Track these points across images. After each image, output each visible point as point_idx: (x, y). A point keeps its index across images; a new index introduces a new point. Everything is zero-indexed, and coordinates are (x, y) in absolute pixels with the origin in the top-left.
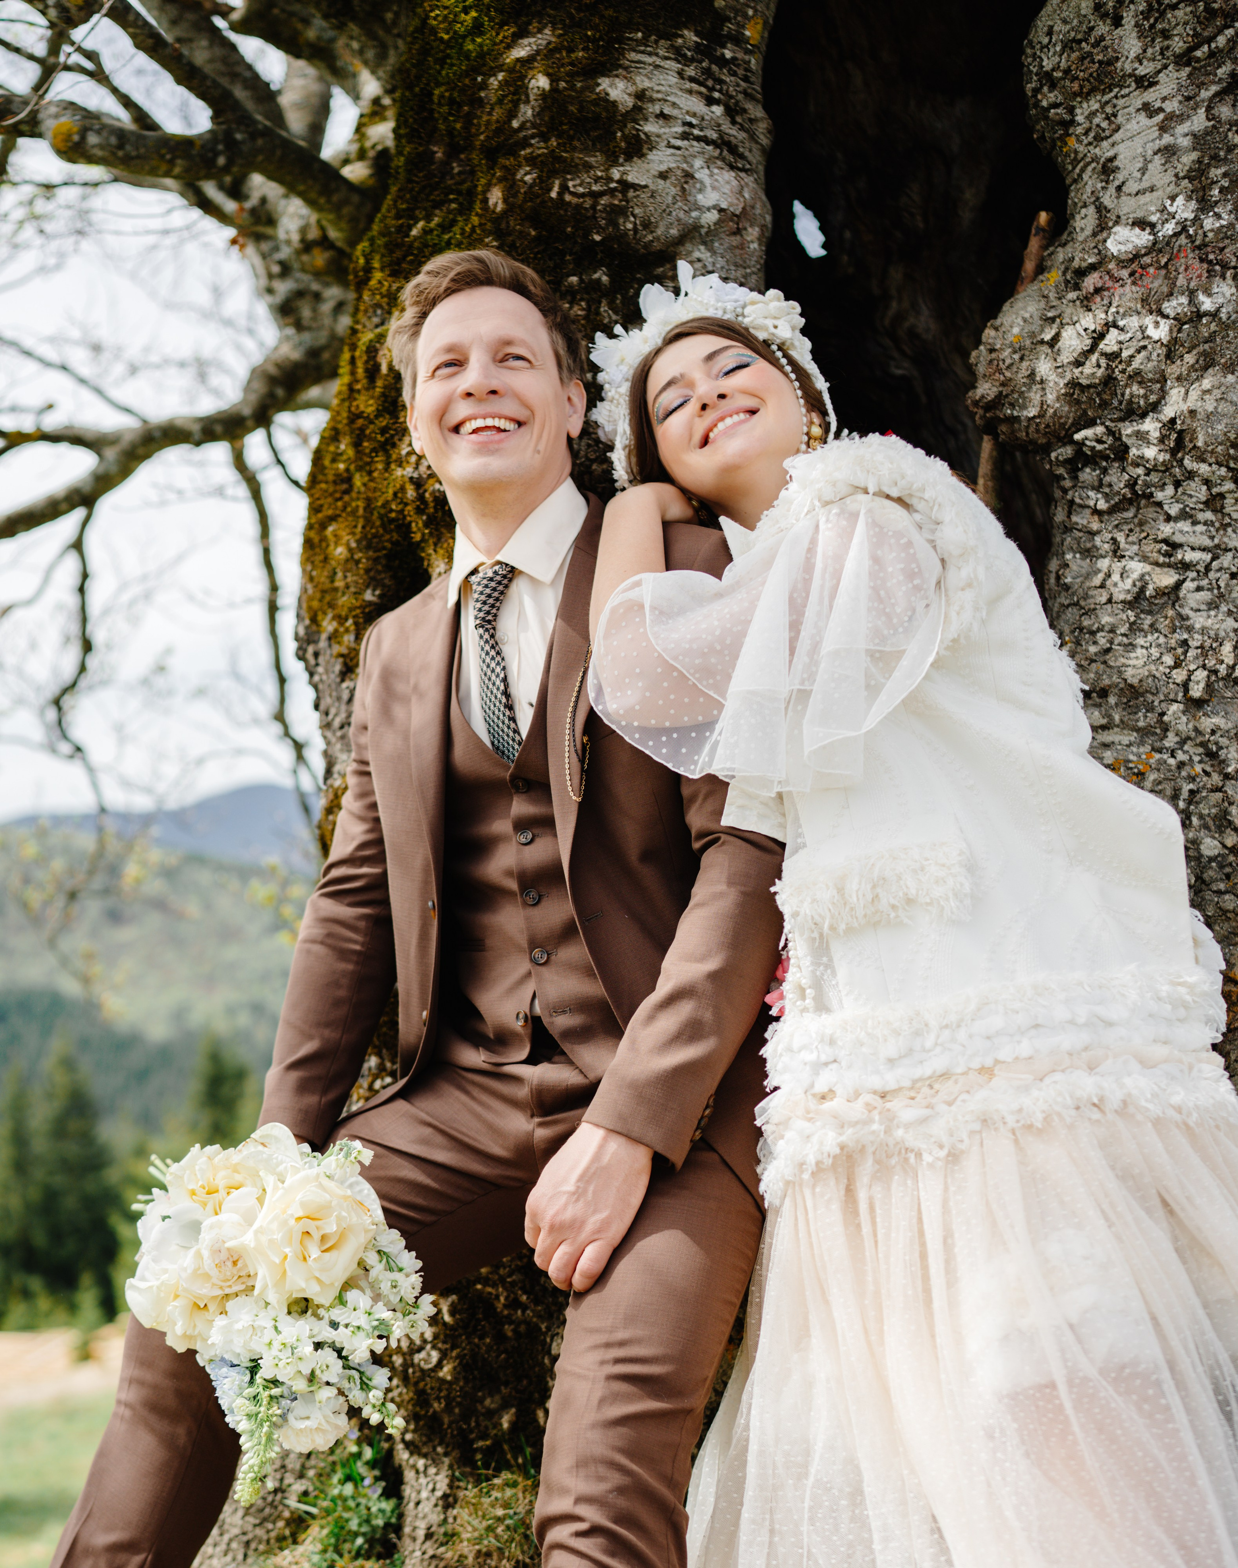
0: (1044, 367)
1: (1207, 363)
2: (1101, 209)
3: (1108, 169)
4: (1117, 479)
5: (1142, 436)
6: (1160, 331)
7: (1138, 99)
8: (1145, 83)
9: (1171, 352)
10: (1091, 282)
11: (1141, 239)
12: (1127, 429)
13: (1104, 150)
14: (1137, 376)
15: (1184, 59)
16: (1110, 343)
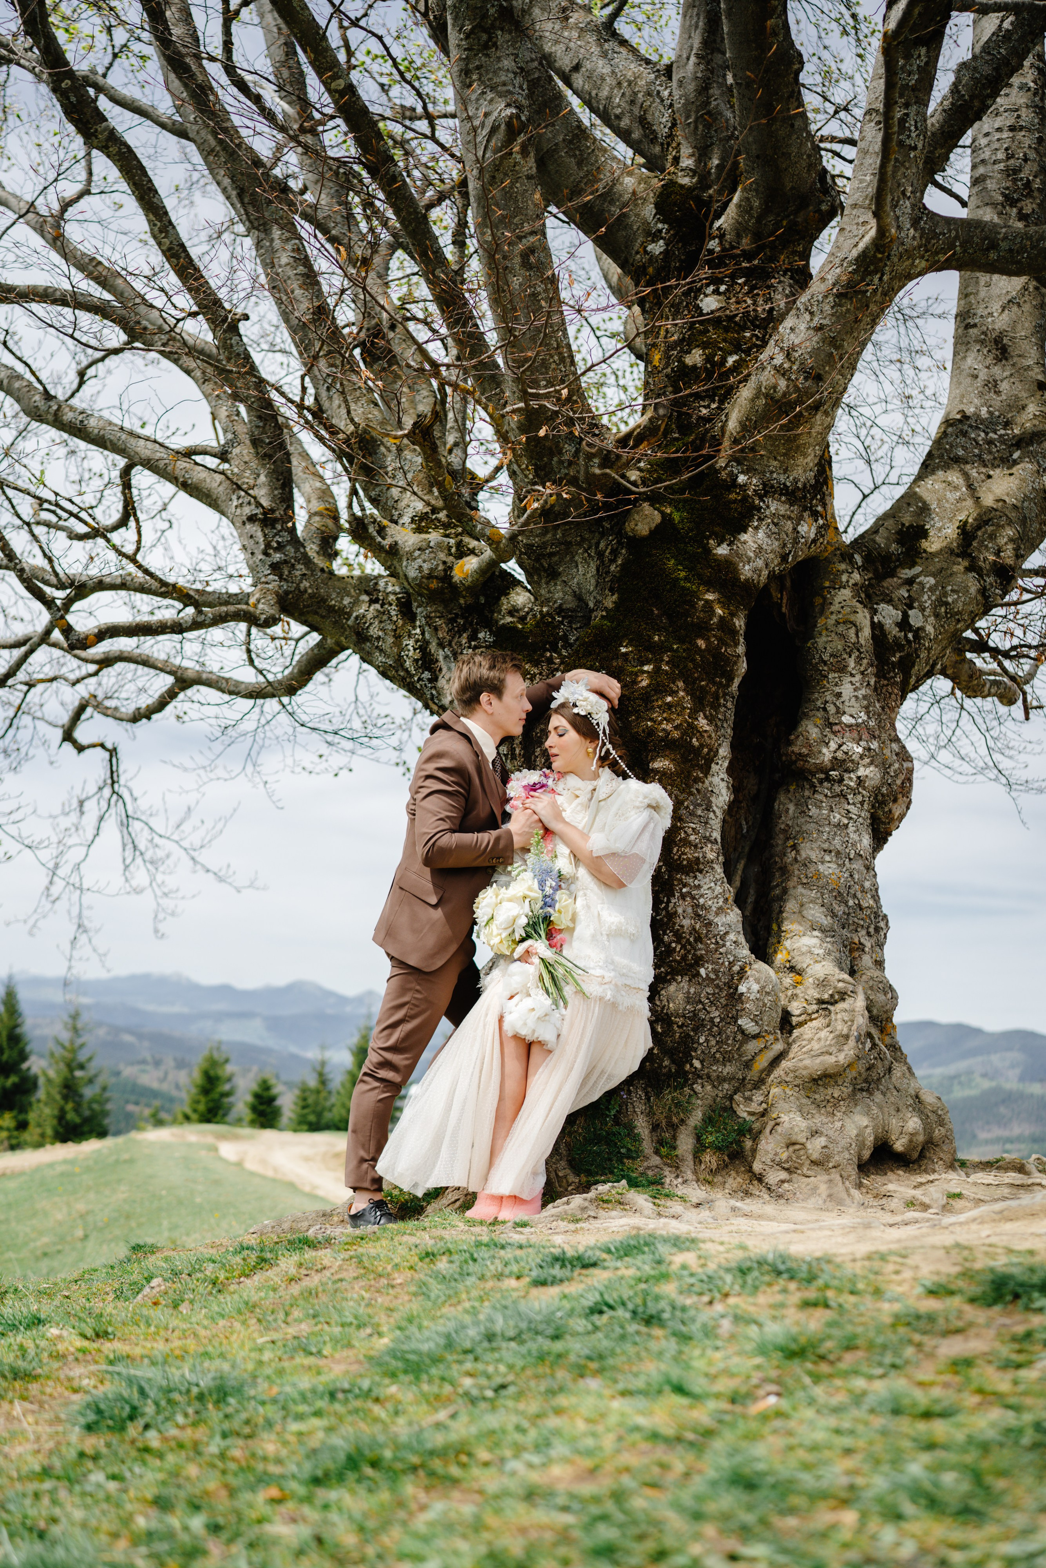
0: (825, 750)
1: (871, 763)
2: (838, 708)
3: (839, 695)
4: (837, 789)
5: (851, 779)
6: (860, 750)
7: (850, 679)
8: (852, 675)
9: (862, 757)
10: (836, 728)
11: (853, 721)
12: (846, 776)
13: (837, 690)
14: (852, 761)
15: (862, 673)
16: (844, 748)
